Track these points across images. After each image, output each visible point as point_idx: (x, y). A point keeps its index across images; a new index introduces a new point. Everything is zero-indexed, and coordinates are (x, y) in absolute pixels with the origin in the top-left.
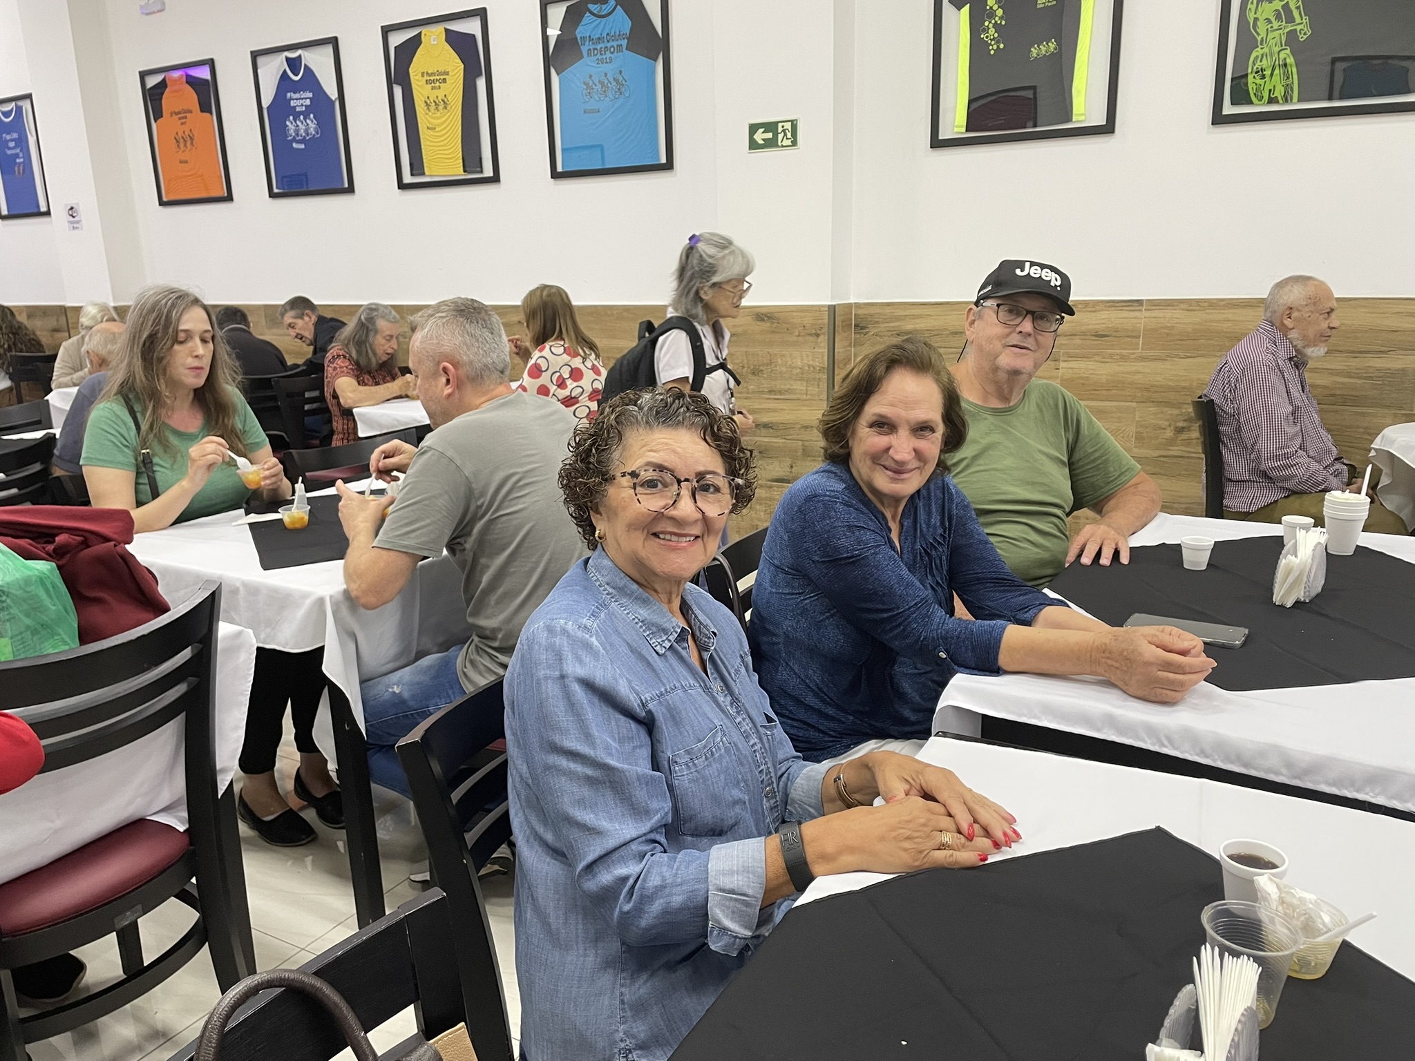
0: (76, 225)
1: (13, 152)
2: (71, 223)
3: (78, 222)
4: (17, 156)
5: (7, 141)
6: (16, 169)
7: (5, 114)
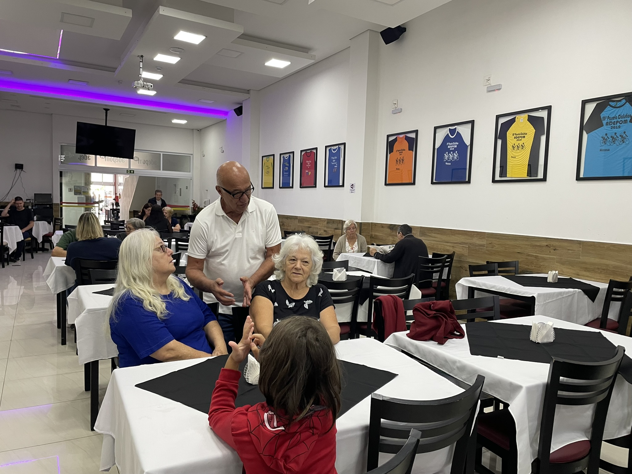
0: (352, 191)
1: (334, 163)
2: (351, 190)
3: (353, 190)
4: (335, 165)
5: (333, 160)
6: (334, 170)
7: (334, 150)
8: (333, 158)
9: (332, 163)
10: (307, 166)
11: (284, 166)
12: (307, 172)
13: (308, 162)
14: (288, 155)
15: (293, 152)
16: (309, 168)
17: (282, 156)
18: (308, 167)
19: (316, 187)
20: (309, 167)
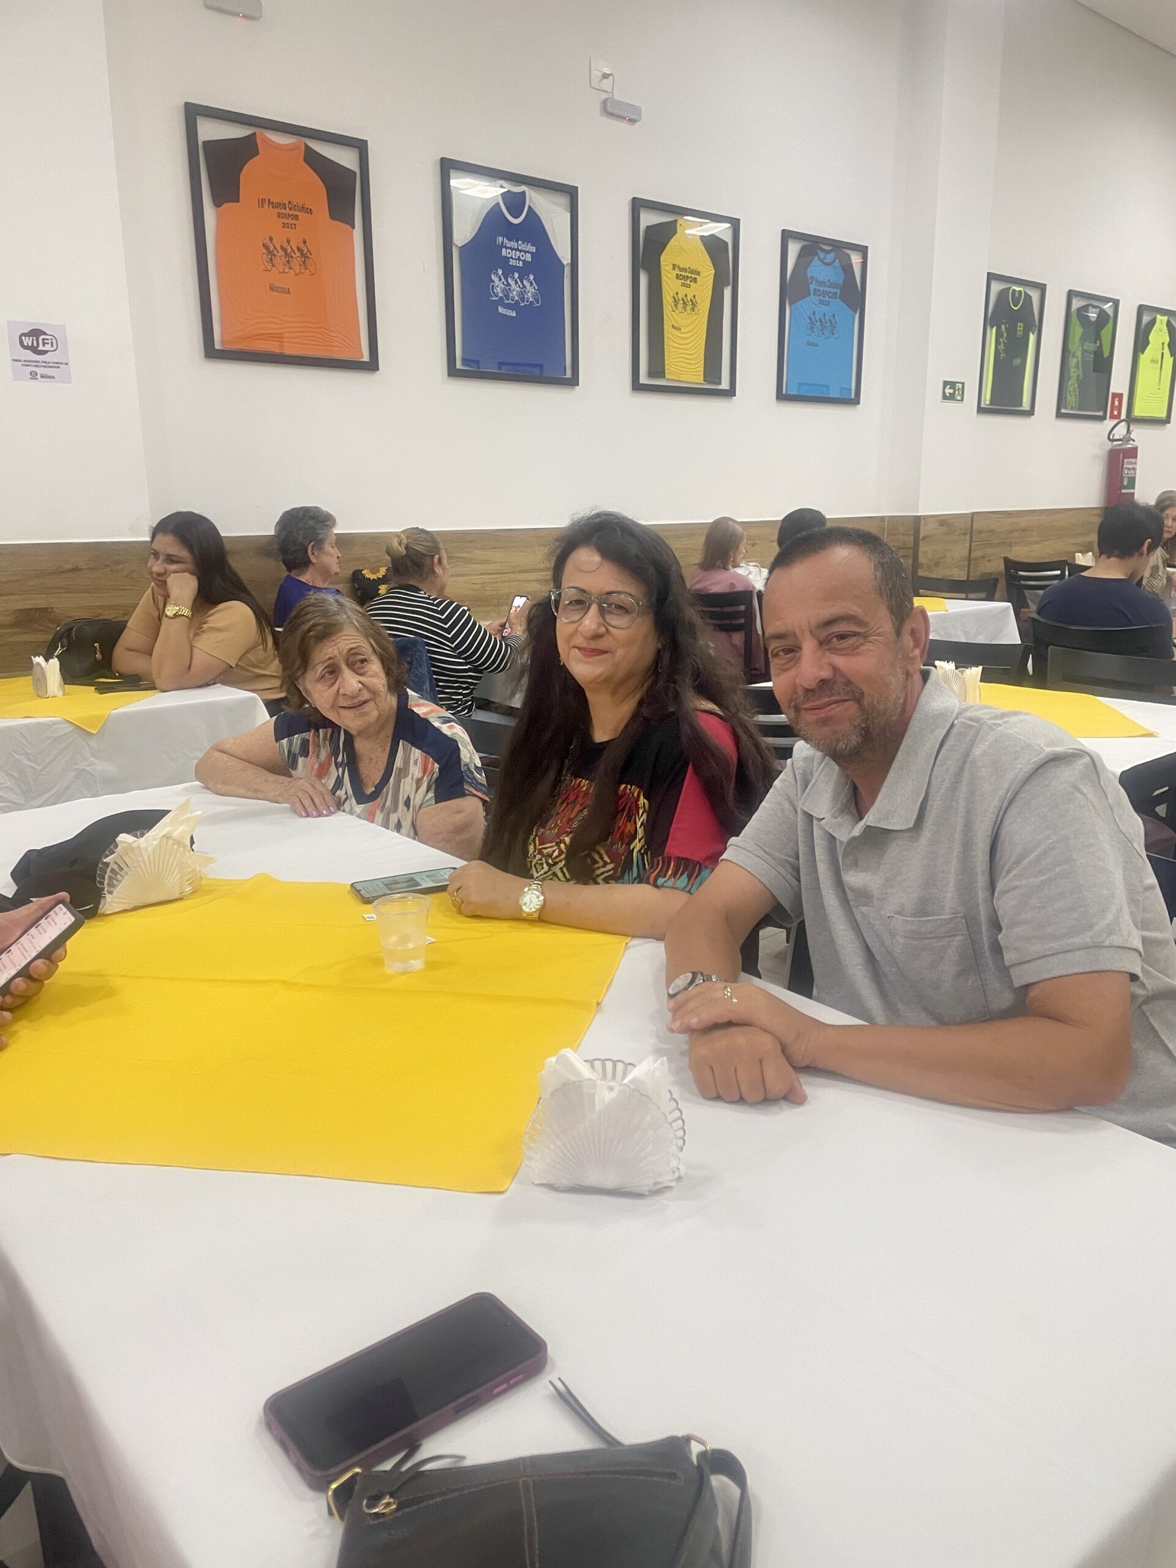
3: (53, 365)
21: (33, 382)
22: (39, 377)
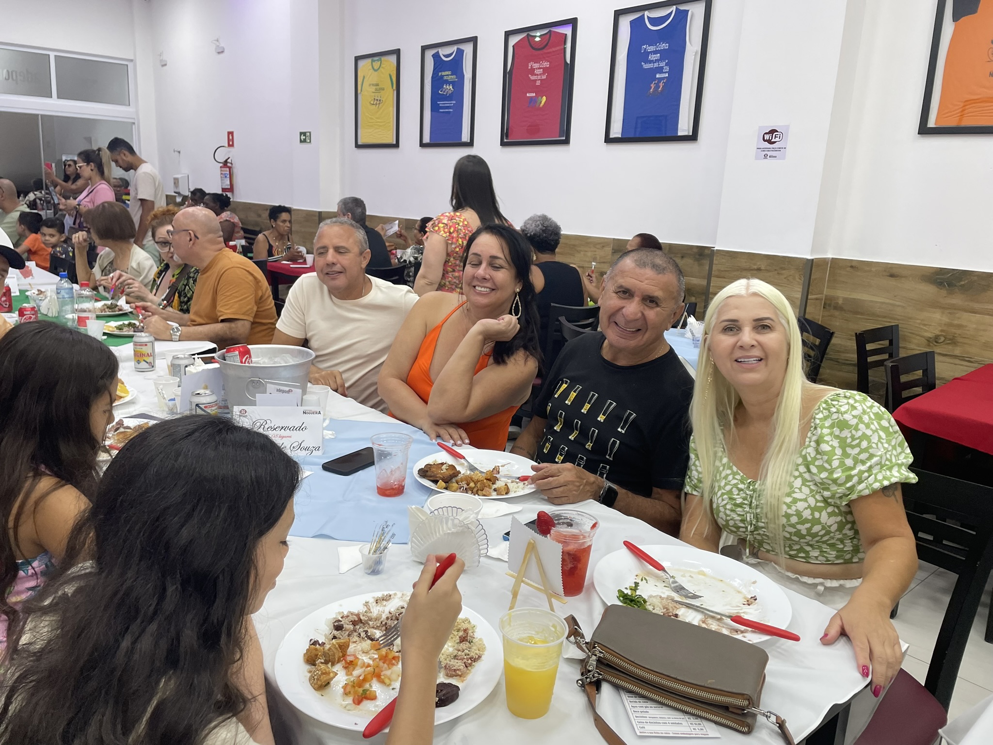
1: (656, 65)
3: (779, 149)
4: (660, 70)
5: (647, 53)
6: (653, 86)
7: (654, 21)
8: (651, 49)
9: (646, 66)
10: (533, 78)
11: (437, 82)
12: (531, 97)
13: (536, 66)
14: (453, 49)
15: (474, 40)
16: (538, 83)
17: (429, 54)
18: (535, 81)
19: (566, 142)
20: (541, 80)
21: (766, 160)
22: (768, 157)
